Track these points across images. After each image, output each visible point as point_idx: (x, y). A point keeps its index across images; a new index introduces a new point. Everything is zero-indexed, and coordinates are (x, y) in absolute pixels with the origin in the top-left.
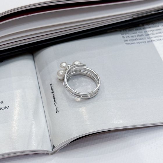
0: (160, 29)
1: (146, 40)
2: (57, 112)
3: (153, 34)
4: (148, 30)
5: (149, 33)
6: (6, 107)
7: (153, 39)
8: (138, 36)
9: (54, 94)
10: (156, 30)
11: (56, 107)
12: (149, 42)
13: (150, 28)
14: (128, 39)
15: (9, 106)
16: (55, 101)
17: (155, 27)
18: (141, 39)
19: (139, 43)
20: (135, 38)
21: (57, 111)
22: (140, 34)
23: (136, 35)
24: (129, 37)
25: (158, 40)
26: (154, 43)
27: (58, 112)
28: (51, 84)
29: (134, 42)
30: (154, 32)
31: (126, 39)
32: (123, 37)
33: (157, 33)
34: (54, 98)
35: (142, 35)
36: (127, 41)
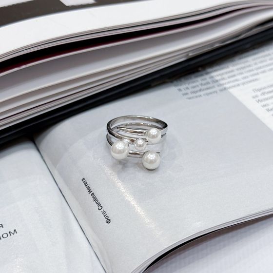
0: (232, 71)
1: (217, 89)
2: (108, 221)
3: (223, 79)
4: (214, 74)
5: (218, 78)
6: (10, 232)
7: (227, 86)
8: (202, 84)
9: (93, 194)
10: (226, 73)
11: (104, 213)
12: (221, 90)
13: (215, 71)
14: (188, 91)
15: (15, 230)
16: (99, 205)
17: (223, 69)
18: (208, 89)
19: (208, 94)
20: (198, 89)
21: (107, 219)
22: (204, 82)
23: (197, 83)
24: (187, 88)
25: (234, 86)
26: (231, 90)
27: (110, 220)
28: (84, 179)
29: (198, 94)
30: (225, 76)
31: (184, 92)
32: (180, 90)
33: (229, 77)
34: (95, 199)
35: (208, 83)
36: (186, 94)
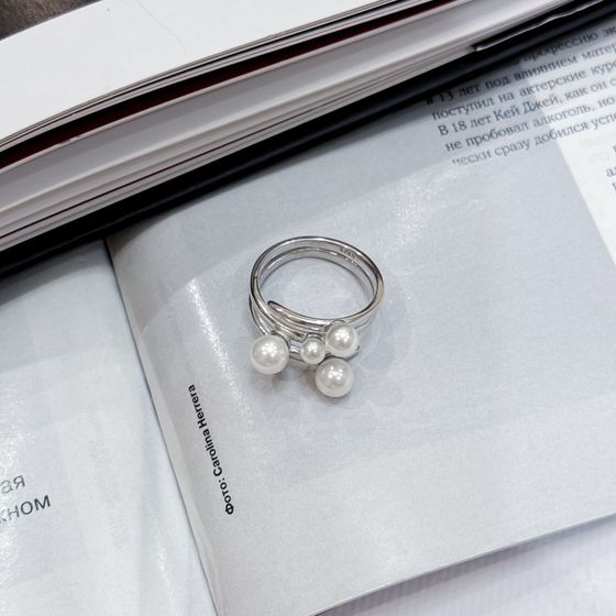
0: (581, 75)
1: (532, 133)
2: (230, 509)
3: (554, 100)
4: (533, 81)
5: (540, 96)
6: (36, 501)
7: (556, 126)
8: (498, 115)
9: (206, 432)
10: (566, 79)
11: (223, 485)
12: (540, 140)
13: (541, 69)
14: (462, 136)
15: (46, 498)
16: (216, 463)
17: (560, 63)
18: (509, 131)
19: (506, 150)
20: (485, 129)
21: (228, 500)
22: (506, 106)
23: (487, 111)
24: (462, 125)
25: (573, 129)
26: (562, 142)
27: (232, 508)
28: (192, 388)
29: (485, 147)
30: (560, 90)
31: (452, 137)
32: (443, 130)
33: (568, 96)
34: (210, 447)
35: (515, 111)
36: (455, 145)
